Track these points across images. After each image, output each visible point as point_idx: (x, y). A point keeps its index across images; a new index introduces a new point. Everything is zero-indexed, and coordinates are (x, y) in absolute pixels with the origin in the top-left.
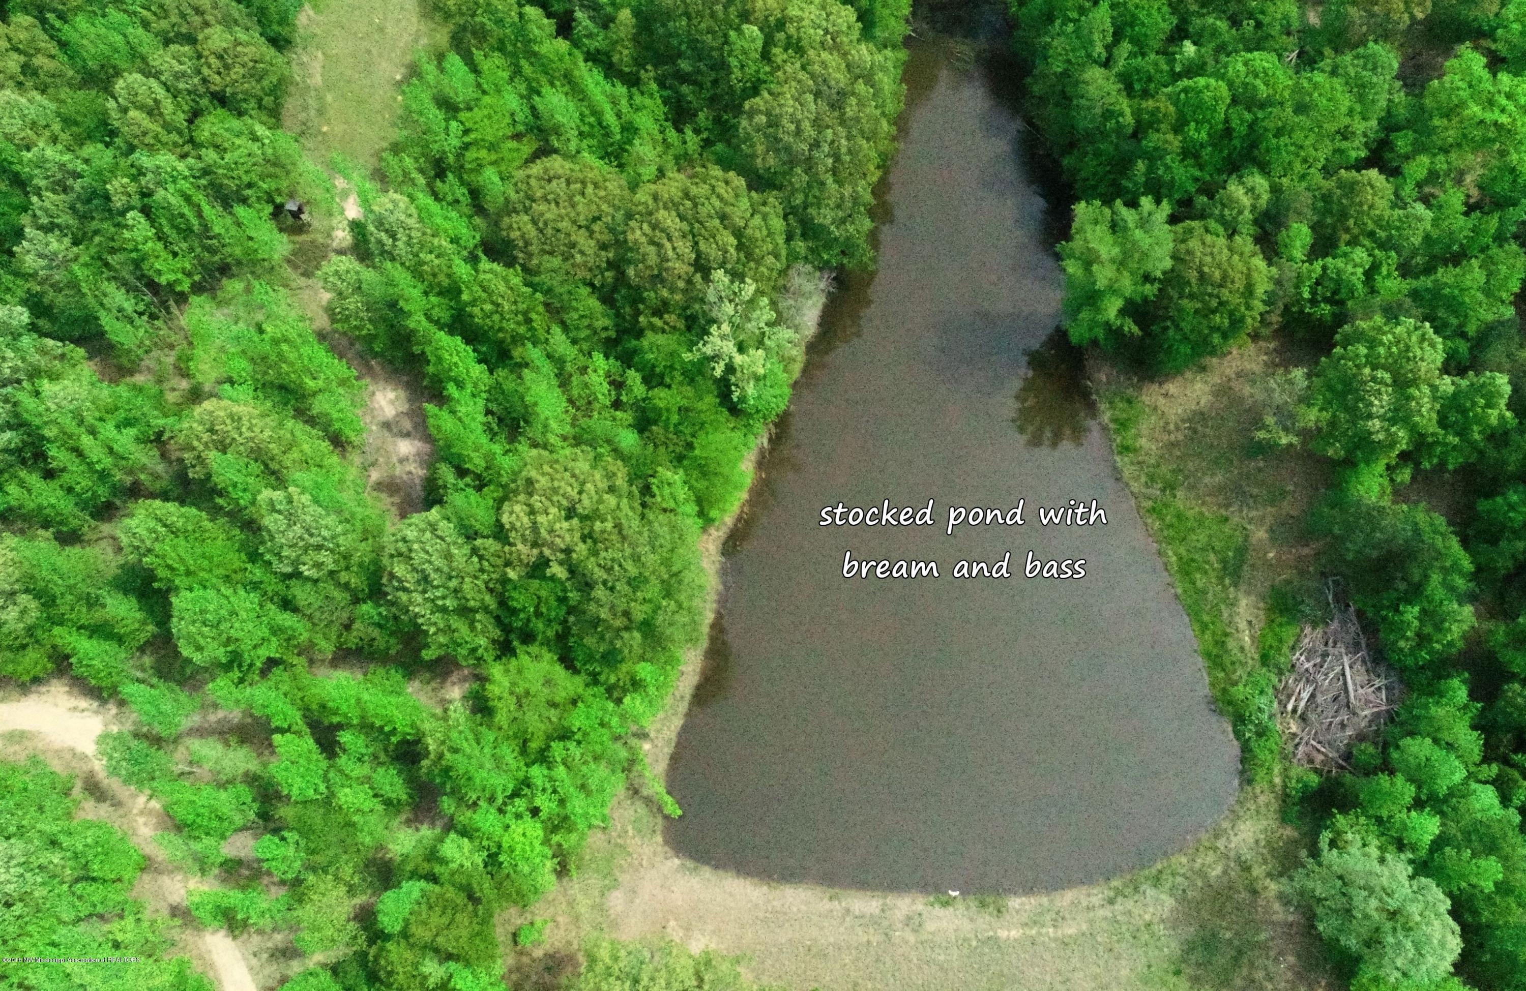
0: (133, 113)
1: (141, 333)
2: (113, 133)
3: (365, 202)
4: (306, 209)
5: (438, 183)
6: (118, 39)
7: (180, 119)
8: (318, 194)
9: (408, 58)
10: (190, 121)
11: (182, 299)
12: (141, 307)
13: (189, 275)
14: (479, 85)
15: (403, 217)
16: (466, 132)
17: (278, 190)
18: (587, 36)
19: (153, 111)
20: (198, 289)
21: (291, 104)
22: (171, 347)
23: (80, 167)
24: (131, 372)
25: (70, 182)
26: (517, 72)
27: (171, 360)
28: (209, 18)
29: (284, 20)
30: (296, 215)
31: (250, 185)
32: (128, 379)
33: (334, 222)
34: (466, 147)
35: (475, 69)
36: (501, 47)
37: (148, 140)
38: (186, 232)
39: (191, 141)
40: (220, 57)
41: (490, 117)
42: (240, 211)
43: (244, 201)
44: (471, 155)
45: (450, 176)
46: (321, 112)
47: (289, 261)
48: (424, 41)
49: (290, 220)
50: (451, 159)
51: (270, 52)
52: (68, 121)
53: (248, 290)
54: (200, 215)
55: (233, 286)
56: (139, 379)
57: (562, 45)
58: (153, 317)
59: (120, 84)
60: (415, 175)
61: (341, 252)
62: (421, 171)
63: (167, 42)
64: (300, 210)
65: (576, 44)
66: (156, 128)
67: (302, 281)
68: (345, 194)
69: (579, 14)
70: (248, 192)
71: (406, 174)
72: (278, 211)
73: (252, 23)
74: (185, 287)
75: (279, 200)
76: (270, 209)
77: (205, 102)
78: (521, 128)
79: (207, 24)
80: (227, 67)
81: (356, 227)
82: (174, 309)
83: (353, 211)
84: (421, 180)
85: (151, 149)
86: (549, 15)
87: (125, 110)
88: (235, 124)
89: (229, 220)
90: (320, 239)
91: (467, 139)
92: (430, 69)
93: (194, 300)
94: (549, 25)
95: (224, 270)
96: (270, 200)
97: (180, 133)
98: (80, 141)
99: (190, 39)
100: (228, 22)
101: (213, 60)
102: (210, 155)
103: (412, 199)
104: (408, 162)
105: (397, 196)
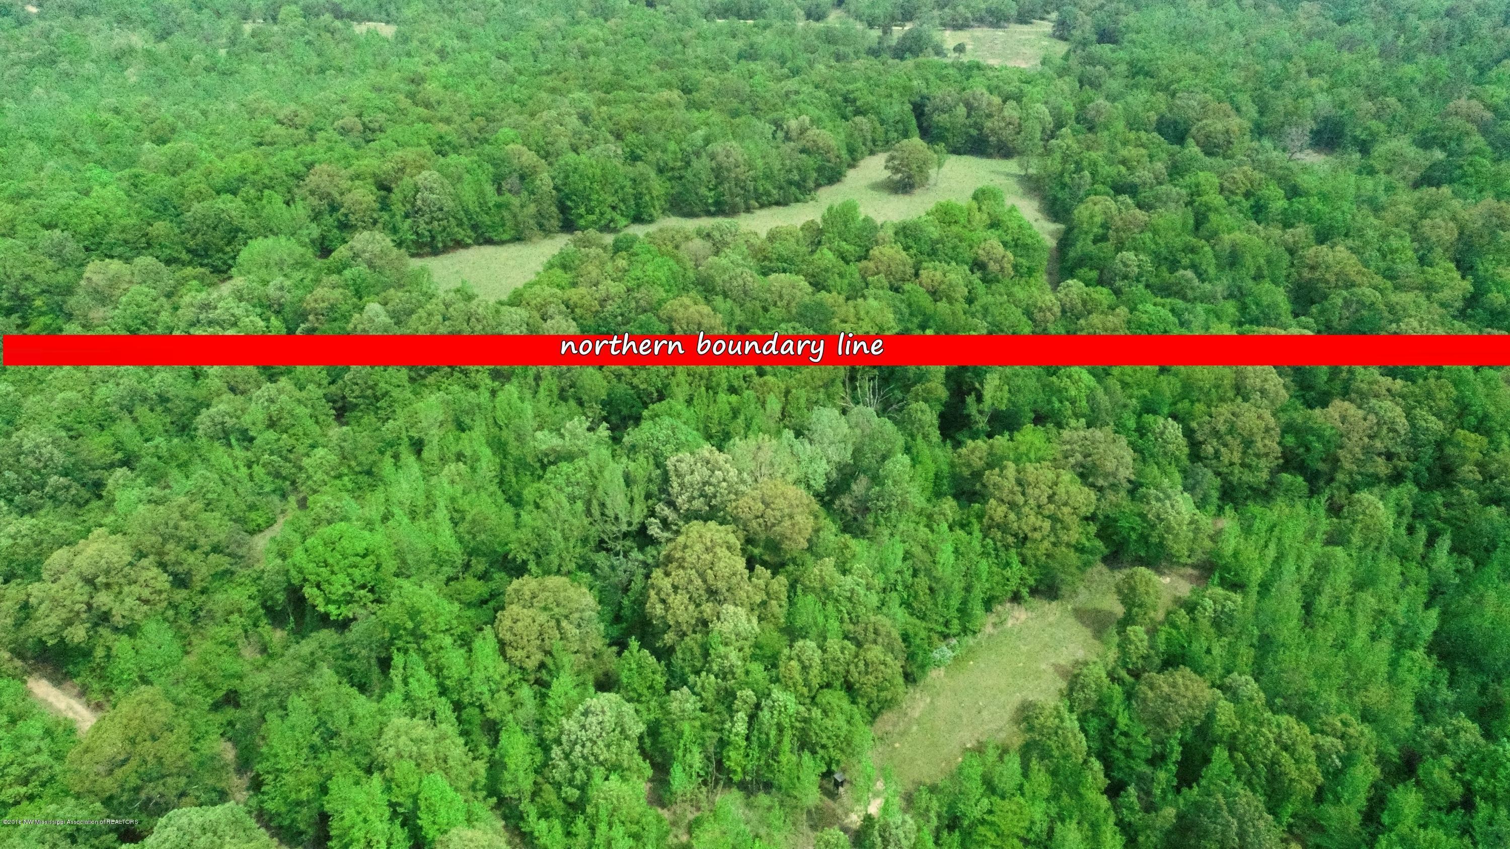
0: (793, 663)
1: (690, 787)
2: (775, 666)
3: (885, 810)
4: (847, 786)
5: (945, 833)
6: (820, 619)
7: (815, 682)
8: (861, 782)
9: (983, 739)
10: (821, 687)
11: (729, 783)
12: (702, 773)
13: (745, 773)
14: (1021, 788)
15: (902, 835)
16: (990, 812)
17: (838, 762)
18: (1128, 808)
19: (805, 668)
20: (743, 786)
21: (888, 716)
22: (698, 809)
23: (739, 672)
24: (663, 806)
25: (729, 676)
26: (1055, 797)
27: (691, 817)
28: (880, 640)
29: (922, 667)
30: (837, 784)
31: (823, 747)
32: (660, 810)
33: (857, 808)
34: (983, 822)
35: (1025, 774)
36: (1054, 773)
37: (790, 683)
38: (763, 746)
39: (813, 698)
40: (866, 665)
41: (1015, 813)
42: (806, 756)
43: (814, 753)
44: (981, 829)
45: (957, 833)
46: (902, 734)
47: (809, 812)
48: (1003, 735)
49: (831, 786)
50: (966, 823)
51: (900, 680)
52: (757, 646)
53: (769, 809)
54: (779, 742)
55: (763, 799)
56: (665, 814)
57: (1104, 802)
58: (705, 783)
59: (800, 643)
60: (933, 814)
61: (845, 830)
62: (939, 816)
63: (846, 637)
64: (842, 784)
65: (1116, 808)
66: (798, 677)
67: (805, 828)
68: (876, 795)
69: (1132, 790)
70: (821, 752)
71: (927, 810)
72: (827, 774)
73: (902, 656)
74: (736, 778)
75: (834, 767)
76: (824, 769)
77: (837, 684)
78: (1032, 836)
79: (875, 642)
80: (867, 673)
81: (868, 818)
82: (720, 788)
83: (874, 809)
84: (935, 822)
85: (786, 688)
86: (1107, 775)
87: (790, 658)
88: (846, 704)
89: (795, 758)
90: (839, 811)
91: (988, 818)
92: (991, 755)
93: (734, 790)
94: (1103, 781)
95: (768, 786)
96: (829, 765)
97: (810, 691)
98: (754, 658)
99: (859, 645)
100: (889, 647)
101: (861, 665)
102: (816, 713)
103: (919, 829)
104: (935, 804)
105: (911, 822)
